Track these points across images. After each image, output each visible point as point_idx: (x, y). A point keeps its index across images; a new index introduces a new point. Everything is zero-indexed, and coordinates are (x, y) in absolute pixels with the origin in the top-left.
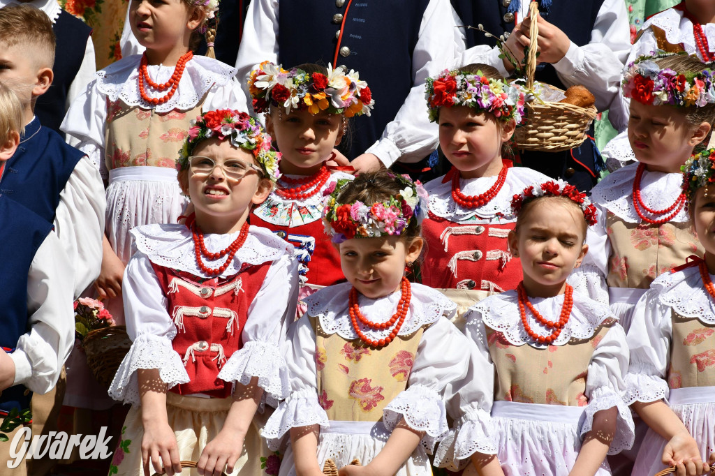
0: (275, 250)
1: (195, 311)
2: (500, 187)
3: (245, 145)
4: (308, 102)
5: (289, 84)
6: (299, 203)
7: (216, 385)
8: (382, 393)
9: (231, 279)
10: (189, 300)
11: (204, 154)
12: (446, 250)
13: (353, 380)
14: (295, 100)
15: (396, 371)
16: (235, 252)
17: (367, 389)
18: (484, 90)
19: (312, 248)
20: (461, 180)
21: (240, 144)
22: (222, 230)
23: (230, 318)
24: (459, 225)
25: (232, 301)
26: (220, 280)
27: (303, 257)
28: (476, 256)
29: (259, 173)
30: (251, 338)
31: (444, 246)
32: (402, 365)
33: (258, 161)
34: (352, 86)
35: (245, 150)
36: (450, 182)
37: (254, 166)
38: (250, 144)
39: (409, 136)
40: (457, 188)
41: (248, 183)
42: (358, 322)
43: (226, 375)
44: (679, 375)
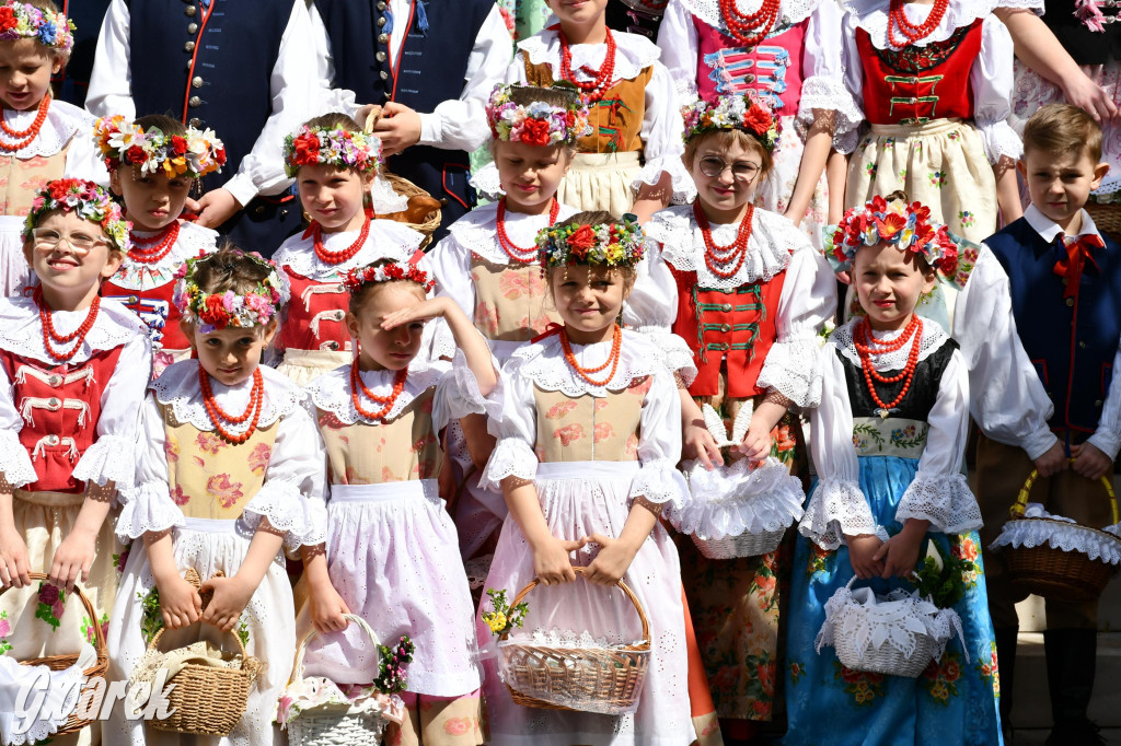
0: (127, 330)
1: (44, 403)
2: (364, 241)
3: (92, 216)
4: (168, 167)
5: (147, 147)
6: (152, 267)
7: (70, 485)
8: (241, 490)
9: (81, 366)
10: (38, 391)
11: (48, 226)
12: (307, 310)
13: (211, 475)
14: (153, 164)
15: (255, 466)
16: (84, 334)
17: (225, 486)
18: (348, 145)
19: (166, 313)
20: (323, 235)
21: (86, 215)
22: (71, 308)
23: (81, 410)
24: (321, 283)
25: (84, 392)
26: (70, 366)
27: (157, 323)
28: (339, 317)
29: (108, 244)
30: (107, 431)
31: (305, 306)
32: (261, 459)
33: (106, 232)
34: (208, 148)
35: (93, 221)
36: (312, 237)
37: (102, 238)
38: (98, 215)
39: (267, 172)
40: (318, 240)
41: (97, 254)
42: (216, 414)
43: (81, 472)
44: (543, 449)
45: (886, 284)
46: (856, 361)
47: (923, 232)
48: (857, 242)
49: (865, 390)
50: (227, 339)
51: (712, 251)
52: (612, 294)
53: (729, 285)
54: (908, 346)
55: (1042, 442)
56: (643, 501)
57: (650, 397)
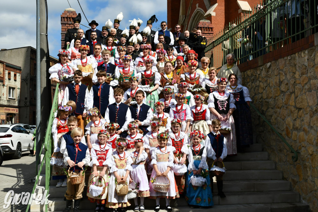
0: (110, 147)
1: (100, 156)
4: (111, 128)
5: (109, 125)
7: (102, 165)
8: (124, 165)
9: (104, 151)
10: (99, 154)
11: (101, 135)
12: (130, 144)
13: (120, 164)
14: (110, 127)
17: (122, 165)
18: (135, 125)
22: (103, 144)
23: (104, 156)
24: (131, 141)
25: (104, 154)
28: (133, 145)
29: (107, 137)
34: (117, 125)
35: (106, 135)
39: (125, 128)
40: (131, 136)
41: (106, 139)
42: (120, 157)
43: (104, 164)
44: (157, 160)
45: (196, 140)
46: (193, 149)
47: (200, 134)
48: (192, 136)
49: (194, 153)
50: (121, 148)
51: (176, 136)
52: (165, 142)
53: (178, 140)
54: (199, 147)
55: (215, 158)
56: (169, 166)
57: (170, 154)
